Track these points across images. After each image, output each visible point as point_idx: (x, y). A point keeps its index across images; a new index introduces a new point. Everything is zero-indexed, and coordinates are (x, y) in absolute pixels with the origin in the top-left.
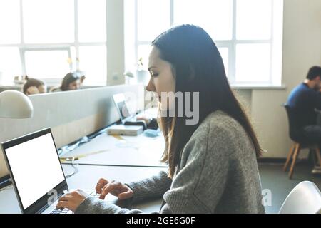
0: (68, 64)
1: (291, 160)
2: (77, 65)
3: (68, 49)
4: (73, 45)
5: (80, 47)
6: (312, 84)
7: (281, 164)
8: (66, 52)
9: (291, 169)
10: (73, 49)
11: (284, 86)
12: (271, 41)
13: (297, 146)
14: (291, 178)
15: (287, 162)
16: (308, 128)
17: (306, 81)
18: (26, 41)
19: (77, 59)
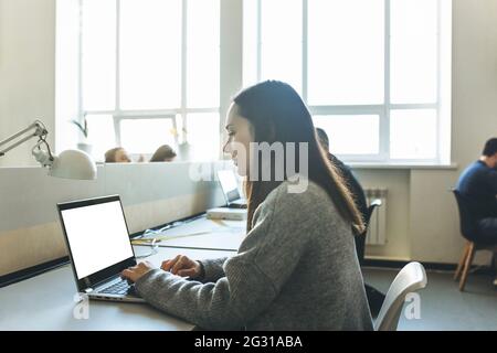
0: (173, 136)
1: (463, 266)
2: (185, 137)
3: (173, 117)
4: (178, 111)
5: (189, 115)
6: (491, 161)
7: (452, 272)
8: (170, 120)
9: (463, 278)
10: (179, 117)
11: (455, 165)
12: (437, 106)
13: (471, 247)
14: (462, 290)
15: (459, 268)
16: (486, 221)
17: (483, 158)
18: (122, 108)
19: (184, 129)
